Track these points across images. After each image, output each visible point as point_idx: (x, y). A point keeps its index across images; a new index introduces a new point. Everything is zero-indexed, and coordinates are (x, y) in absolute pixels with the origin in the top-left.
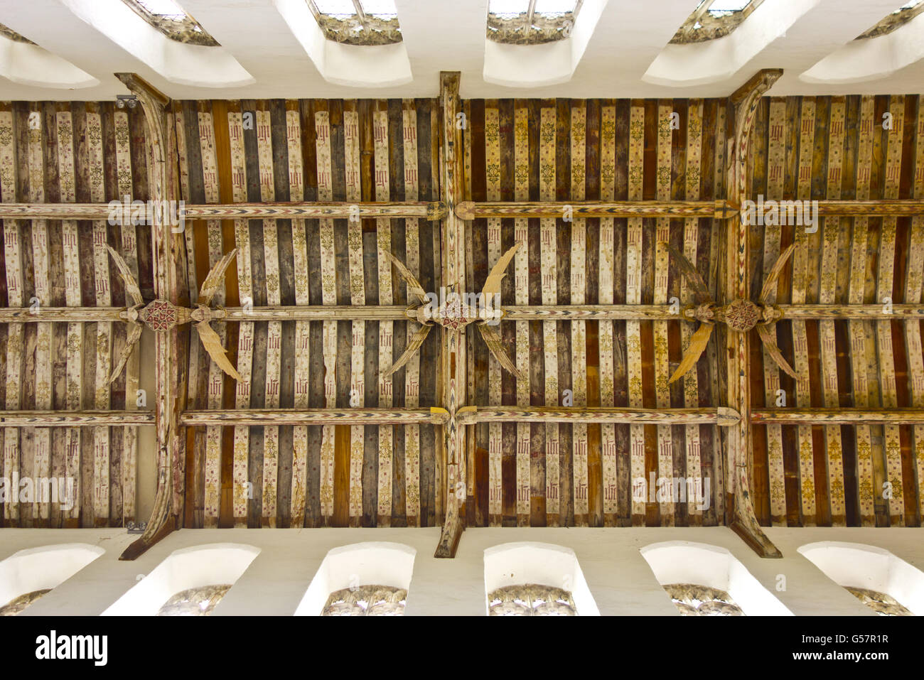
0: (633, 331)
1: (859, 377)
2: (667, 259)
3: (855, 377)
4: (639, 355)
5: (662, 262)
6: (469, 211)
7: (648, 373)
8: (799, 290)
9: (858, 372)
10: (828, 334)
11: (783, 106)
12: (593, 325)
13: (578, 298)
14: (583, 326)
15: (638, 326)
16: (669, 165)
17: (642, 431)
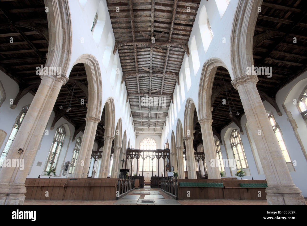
0: (154, 53)
1: (165, 20)
2: (143, 49)
3: (165, 21)
4: (158, 53)
5: (143, 50)
7: (161, 52)
8: (148, 29)
9: (164, 20)
10: (157, 24)
11: (116, 35)
12: (153, 58)
13: (149, 59)
14: (153, 59)
15: (154, 52)
16: (128, 50)
17: (170, 55)
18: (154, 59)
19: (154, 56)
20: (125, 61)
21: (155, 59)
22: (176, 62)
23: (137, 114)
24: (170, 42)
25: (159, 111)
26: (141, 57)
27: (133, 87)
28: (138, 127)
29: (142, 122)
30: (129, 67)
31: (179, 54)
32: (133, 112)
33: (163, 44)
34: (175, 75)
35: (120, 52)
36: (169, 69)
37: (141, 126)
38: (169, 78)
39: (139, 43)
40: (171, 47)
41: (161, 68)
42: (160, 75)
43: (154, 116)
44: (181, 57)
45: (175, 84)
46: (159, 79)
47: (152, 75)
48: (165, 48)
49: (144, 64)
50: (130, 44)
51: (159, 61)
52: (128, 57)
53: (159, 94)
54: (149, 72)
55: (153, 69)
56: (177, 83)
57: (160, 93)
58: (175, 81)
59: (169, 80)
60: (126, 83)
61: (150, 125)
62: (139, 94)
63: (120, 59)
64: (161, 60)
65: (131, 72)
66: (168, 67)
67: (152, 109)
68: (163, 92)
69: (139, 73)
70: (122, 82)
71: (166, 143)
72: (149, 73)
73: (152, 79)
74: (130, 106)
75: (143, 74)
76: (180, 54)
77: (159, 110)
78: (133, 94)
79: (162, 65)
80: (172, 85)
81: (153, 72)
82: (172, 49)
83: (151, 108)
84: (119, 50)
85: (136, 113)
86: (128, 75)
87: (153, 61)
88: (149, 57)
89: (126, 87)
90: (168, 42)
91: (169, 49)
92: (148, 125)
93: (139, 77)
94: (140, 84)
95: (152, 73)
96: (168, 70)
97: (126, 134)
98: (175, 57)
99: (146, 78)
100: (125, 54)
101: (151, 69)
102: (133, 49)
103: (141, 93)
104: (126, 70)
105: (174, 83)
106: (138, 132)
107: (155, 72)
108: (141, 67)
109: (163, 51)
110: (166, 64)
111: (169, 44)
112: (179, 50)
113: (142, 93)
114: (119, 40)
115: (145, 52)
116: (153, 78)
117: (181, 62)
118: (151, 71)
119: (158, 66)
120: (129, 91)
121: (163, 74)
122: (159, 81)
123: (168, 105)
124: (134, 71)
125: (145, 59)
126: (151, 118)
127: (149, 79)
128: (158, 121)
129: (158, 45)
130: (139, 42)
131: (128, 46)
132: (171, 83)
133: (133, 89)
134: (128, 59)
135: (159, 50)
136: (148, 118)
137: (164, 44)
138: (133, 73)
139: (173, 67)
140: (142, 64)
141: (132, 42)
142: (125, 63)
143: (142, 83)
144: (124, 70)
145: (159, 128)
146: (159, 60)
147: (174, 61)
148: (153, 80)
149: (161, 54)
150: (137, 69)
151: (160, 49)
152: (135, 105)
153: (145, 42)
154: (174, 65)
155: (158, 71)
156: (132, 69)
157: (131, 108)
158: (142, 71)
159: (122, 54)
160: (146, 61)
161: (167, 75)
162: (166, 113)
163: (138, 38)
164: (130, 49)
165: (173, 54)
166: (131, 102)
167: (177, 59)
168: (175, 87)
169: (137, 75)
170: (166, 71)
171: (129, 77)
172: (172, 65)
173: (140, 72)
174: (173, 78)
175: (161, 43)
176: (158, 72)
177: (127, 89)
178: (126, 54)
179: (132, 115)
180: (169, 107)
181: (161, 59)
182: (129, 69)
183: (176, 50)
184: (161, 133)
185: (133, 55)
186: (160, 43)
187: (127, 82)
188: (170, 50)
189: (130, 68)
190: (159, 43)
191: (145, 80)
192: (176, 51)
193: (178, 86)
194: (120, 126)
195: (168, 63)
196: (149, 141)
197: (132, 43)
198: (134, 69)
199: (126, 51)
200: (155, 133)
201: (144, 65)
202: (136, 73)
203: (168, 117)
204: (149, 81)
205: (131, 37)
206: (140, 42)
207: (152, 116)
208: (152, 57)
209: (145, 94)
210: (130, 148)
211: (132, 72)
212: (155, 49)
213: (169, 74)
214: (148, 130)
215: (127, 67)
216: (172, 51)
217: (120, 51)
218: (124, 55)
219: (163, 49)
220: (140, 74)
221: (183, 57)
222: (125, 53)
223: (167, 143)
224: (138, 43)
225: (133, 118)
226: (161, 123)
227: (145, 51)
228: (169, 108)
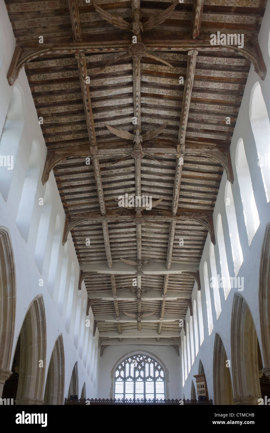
0: (146, 79)
2: (109, 67)
4: (158, 78)
5: (110, 70)
6: (94, 149)
7: (168, 76)
11: (16, 23)
12: (143, 95)
13: (130, 100)
14: (143, 98)
15: (144, 77)
16: (61, 73)
17: (197, 82)
18: (145, 100)
19: (146, 90)
20: (51, 109)
21: (148, 101)
22: (218, 106)
23: (101, 279)
24: (198, 38)
25: (169, 268)
26: (105, 93)
27: (82, 195)
28: (106, 321)
29: (116, 304)
30: (67, 129)
31: (228, 76)
32: (86, 273)
33: (173, 45)
34: (217, 150)
35: (33, 80)
36: (197, 131)
37: (115, 317)
38: (199, 160)
39: (95, 45)
40: (201, 54)
41: (169, 127)
42: (168, 153)
43: (154, 283)
44: (237, 89)
45: (219, 181)
46: (165, 164)
47: (143, 153)
48: (182, 60)
49: (115, 118)
50: (65, 52)
51: (164, 104)
52: (60, 97)
53: (168, 213)
54: (131, 143)
55: (143, 133)
56: (225, 175)
57: (170, 209)
58: (217, 169)
59: (197, 167)
60: (58, 182)
61: (142, 313)
62: (102, 215)
63: (36, 102)
64: (167, 101)
65: (72, 144)
66: (193, 125)
67: (148, 263)
68: (179, 208)
69: (99, 149)
70: (45, 179)
71: (195, 376)
72: (133, 147)
73: (143, 165)
74: (77, 253)
75: (112, 150)
76: (233, 76)
77: (169, 264)
78: (83, 218)
79: (172, 118)
80: (208, 183)
81: (146, 144)
82: (205, 60)
83: (143, 260)
84: (32, 74)
85: (97, 276)
86: (65, 155)
87: (143, 106)
88: (131, 95)
89: (62, 195)
90: (191, 38)
91: (194, 61)
92: (137, 313)
93: (101, 162)
94: (103, 183)
95: (143, 147)
96: (193, 134)
97: (62, 348)
98: (215, 87)
99: (122, 163)
100: (51, 86)
101: (138, 132)
102: (77, 69)
103: (108, 212)
104: (58, 139)
105: (216, 176)
106: (105, 335)
107: (153, 142)
108: (105, 128)
109: (174, 71)
110: (187, 113)
111: (195, 45)
112: (226, 64)
113: (112, 214)
114: (28, 37)
115: (117, 78)
116: (144, 161)
117: (237, 105)
118: (138, 139)
119: (160, 123)
120: (72, 209)
121: (178, 146)
122: (164, 171)
123: (198, 249)
124: (82, 143)
125: (117, 101)
126: (146, 290)
127: (133, 165)
128: (168, 299)
129: (156, 49)
130: (93, 43)
131: (58, 60)
132: (205, 175)
133: (84, 201)
134: (62, 104)
135: (160, 67)
136: (134, 291)
137: (178, 45)
138: (81, 148)
139: (210, 121)
140: (107, 116)
141: (71, 44)
142: (53, 115)
143: (110, 179)
144: (51, 140)
145: (170, 321)
146: (162, 102)
147: (213, 102)
148: (145, 169)
149: (169, 80)
150: (93, 135)
151: (165, 65)
152: (93, 252)
153: (112, 42)
154: (212, 116)
155: (160, 138)
156: (76, 137)
157: (79, 261)
158: (109, 140)
159: (40, 87)
160: (121, 107)
161: (189, 151)
162: (190, 273)
163: (91, 31)
164: (66, 69)
165: (209, 78)
166: (78, 243)
167: (221, 96)
168: (218, 188)
169: (92, 155)
170: (187, 138)
171: (69, 162)
172: (205, 117)
173: (101, 145)
174: (212, 161)
175: (165, 43)
176: (161, 142)
177: (63, 201)
178: (55, 87)
179: (83, 283)
180: (201, 253)
181: (170, 98)
182: (68, 136)
183: (218, 63)
184: (179, 339)
185: (77, 87)
186: (162, 43)
187: (64, 178)
188: (199, 66)
189: (70, 133)
190: (160, 41)
191: (121, 171)
192: (219, 69)
193: (230, 183)
194: (38, 323)
195: (191, 111)
196: (143, 364)
197: (69, 48)
198: (81, 136)
199: (54, 76)
200: (159, 336)
201: (115, 122)
202: (89, 149)
203: (199, 288)
204: (134, 172)
205: (67, 27)
206: (97, 43)
207: (149, 284)
208: (138, 94)
209: (122, 215)
210: (76, 397)
211: (78, 144)
212: (147, 66)
213: (197, 147)
214: (138, 327)
215: (60, 130)
216: (206, 68)
217: (34, 78)
218: (46, 89)
219: (176, 64)
220: (101, 150)
221: (244, 88)
222: (51, 82)
223: (201, 376)
224: (89, 47)
225: (90, 290)
226: (177, 305)
227: (114, 75)
228: (200, 258)
